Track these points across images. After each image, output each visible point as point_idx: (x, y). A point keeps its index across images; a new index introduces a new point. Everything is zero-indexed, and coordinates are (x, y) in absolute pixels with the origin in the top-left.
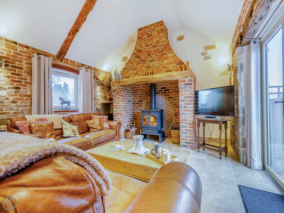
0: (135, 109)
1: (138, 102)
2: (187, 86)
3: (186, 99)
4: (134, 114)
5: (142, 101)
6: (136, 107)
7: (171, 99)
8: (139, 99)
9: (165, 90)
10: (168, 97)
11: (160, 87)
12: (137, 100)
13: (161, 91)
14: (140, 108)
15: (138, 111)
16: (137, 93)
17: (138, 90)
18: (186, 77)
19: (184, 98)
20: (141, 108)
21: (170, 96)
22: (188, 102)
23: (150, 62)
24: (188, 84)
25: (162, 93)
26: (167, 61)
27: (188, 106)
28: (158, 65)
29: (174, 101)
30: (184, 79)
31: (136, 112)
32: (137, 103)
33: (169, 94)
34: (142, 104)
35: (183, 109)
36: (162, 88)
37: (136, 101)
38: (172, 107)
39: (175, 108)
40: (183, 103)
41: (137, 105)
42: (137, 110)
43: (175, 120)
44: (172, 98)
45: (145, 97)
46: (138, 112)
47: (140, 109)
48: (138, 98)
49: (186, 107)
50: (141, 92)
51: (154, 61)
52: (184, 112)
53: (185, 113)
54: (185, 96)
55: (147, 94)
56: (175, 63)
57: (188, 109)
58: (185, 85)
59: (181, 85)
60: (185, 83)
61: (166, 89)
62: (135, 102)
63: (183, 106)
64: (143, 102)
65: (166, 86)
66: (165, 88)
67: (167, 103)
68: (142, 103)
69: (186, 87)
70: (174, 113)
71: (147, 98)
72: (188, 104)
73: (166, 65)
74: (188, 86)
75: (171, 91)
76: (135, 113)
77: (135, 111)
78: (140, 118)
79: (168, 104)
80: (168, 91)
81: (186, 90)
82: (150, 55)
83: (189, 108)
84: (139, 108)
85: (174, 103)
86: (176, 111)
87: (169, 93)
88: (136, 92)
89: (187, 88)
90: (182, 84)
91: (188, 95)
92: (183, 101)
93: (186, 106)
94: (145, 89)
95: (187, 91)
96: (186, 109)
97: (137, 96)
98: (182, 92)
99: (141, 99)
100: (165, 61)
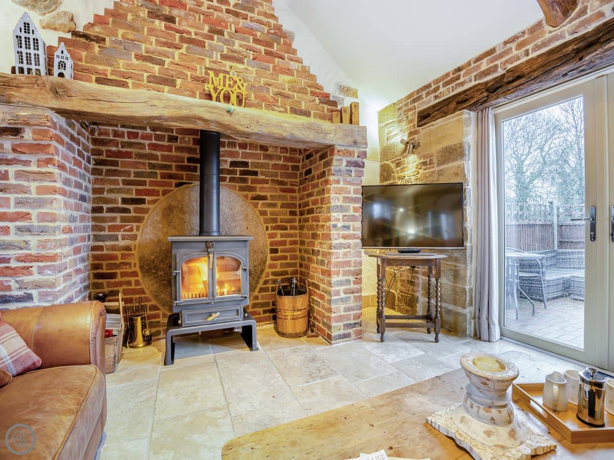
0: (107, 233)
1: (120, 205)
2: (353, 169)
3: (348, 204)
4: (95, 257)
5: (142, 201)
6: (110, 224)
7: (261, 202)
8: (128, 191)
9: (242, 173)
10: (250, 194)
11: (230, 160)
12: (119, 197)
13: (229, 172)
14: (131, 230)
15: (122, 243)
16: (119, 168)
17: (128, 155)
19: (344, 202)
20: (138, 229)
21: (258, 193)
22: (351, 213)
23: (224, 57)
24: (356, 165)
25: (232, 180)
26: (287, 78)
27: (351, 223)
28: (259, 82)
29: (269, 210)
30: (350, 149)
31: (113, 248)
32: (118, 208)
33: (254, 185)
34: (146, 216)
35: (341, 233)
36: (233, 164)
37: (114, 201)
38: (265, 226)
39: (273, 231)
40: (340, 215)
41: (114, 219)
42: (117, 239)
43: (271, 266)
44: (264, 198)
45: (161, 189)
46: (121, 247)
47: (135, 232)
48: (121, 186)
49: (348, 227)
50: (142, 166)
51: (240, 61)
52: (342, 241)
53: (345, 244)
54: (346, 195)
55: (171, 176)
56: (313, 93)
57: (351, 232)
58: (349, 163)
59: (339, 163)
60: (349, 159)
61: (250, 169)
62: (105, 206)
63: (340, 224)
64: (151, 206)
65: (250, 161)
66: (245, 164)
67: (247, 215)
68: (146, 211)
69: (351, 171)
70: (268, 244)
71: (170, 191)
72: (353, 219)
73: (287, 92)
75: (263, 177)
76: (105, 252)
77: (103, 241)
78: (130, 270)
79: (250, 217)
80: (254, 177)
81: (349, 179)
83: (354, 231)
84: (125, 231)
85: (269, 216)
86: (276, 239)
87: (253, 181)
88: (115, 164)
89: (353, 174)
90: (341, 160)
91: (352, 195)
92: (341, 209)
93: (347, 224)
94: (164, 158)
95: (351, 183)
96: (346, 232)
97: (120, 179)
98: (338, 182)
99: (136, 195)
100: (283, 78)
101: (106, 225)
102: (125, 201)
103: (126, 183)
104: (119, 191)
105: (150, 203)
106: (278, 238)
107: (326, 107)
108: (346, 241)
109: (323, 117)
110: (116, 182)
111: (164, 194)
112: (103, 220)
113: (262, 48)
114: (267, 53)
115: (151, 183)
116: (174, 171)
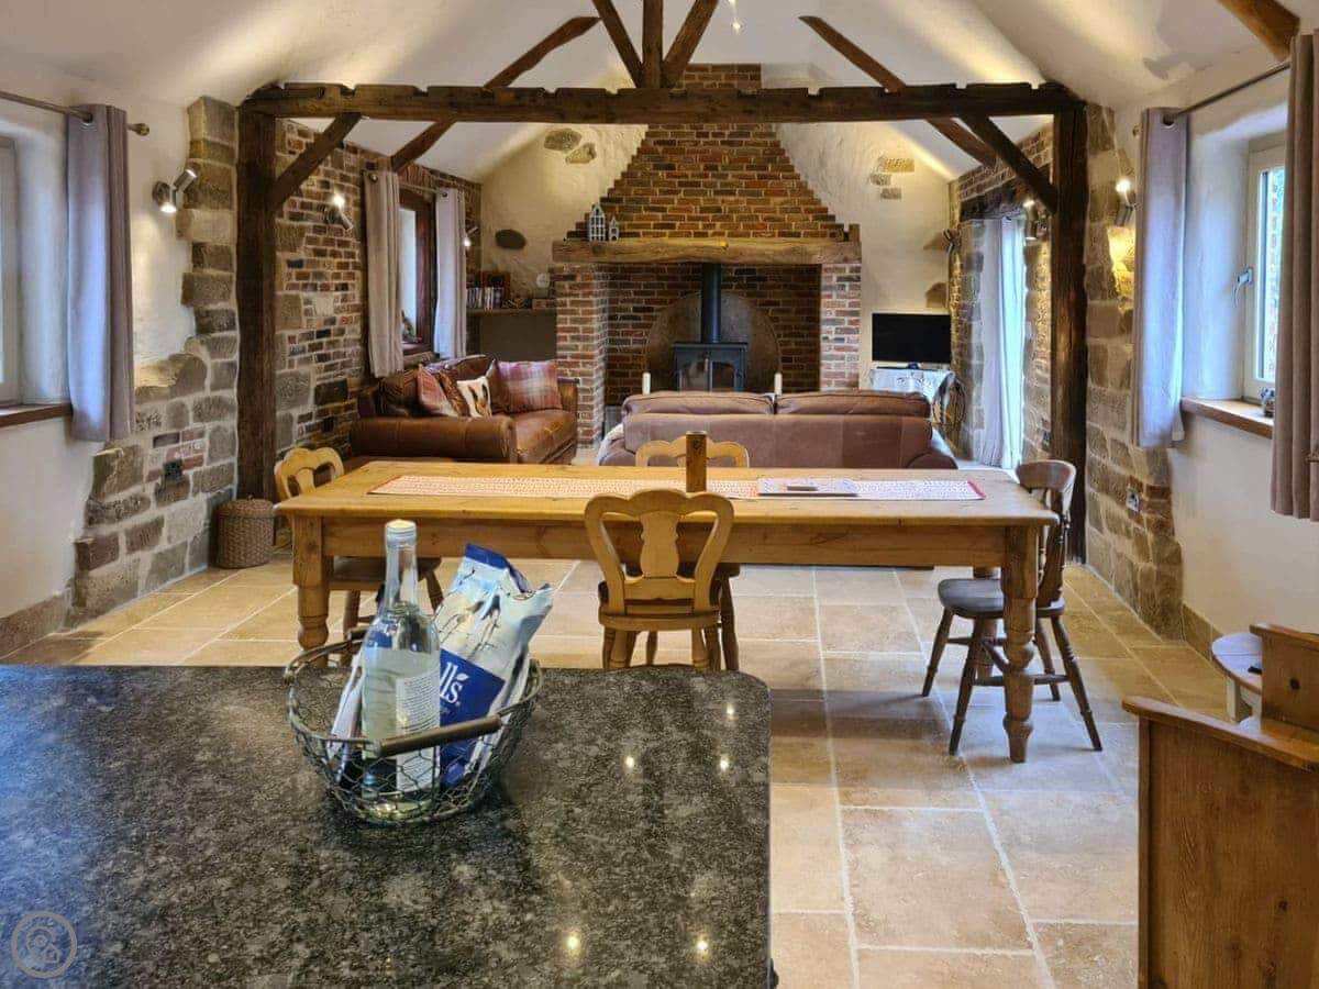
0: (620, 337)
2: (847, 284)
3: (843, 318)
8: (638, 301)
9: (749, 280)
11: (734, 268)
13: (735, 280)
18: (846, 260)
19: (837, 315)
20: (647, 334)
21: (768, 298)
22: (846, 325)
24: (849, 279)
26: (779, 199)
27: (845, 336)
28: (750, 210)
30: (840, 265)
33: (763, 291)
35: (833, 345)
36: (739, 272)
37: (627, 310)
40: (833, 328)
41: (626, 325)
42: (629, 343)
45: (668, 298)
46: (632, 349)
49: (842, 340)
52: (835, 353)
53: (838, 356)
54: (839, 309)
55: (676, 286)
56: (808, 211)
57: (845, 344)
58: (839, 279)
59: (829, 279)
60: (840, 275)
61: (757, 275)
63: (831, 337)
64: (659, 314)
66: (752, 271)
67: (755, 322)
68: (654, 318)
69: (844, 286)
70: (780, 353)
72: (848, 331)
73: (778, 215)
74: (850, 286)
76: (619, 354)
77: (618, 344)
81: (842, 293)
82: (716, 168)
83: (850, 344)
84: (636, 336)
85: (781, 323)
87: (762, 287)
91: (847, 308)
92: (833, 322)
93: (842, 337)
95: (845, 297)
96: (839, 344)
97: (632, 290)
98: (830, 296)
99: (646, 304)
100: (776, 201)
101: (620, 330)
102: (636, 309)
103: (636, 293)
104: (632, 301)
105: (659, 310)
107: (820, 223)
108: (839, 353)
109: (814, 235)
110: (628, 293)
111: (671, 303)
112: (618, 326)
113: (755, 173)
114: (760, 177)
115: (660, 294)
116: (680, 281)
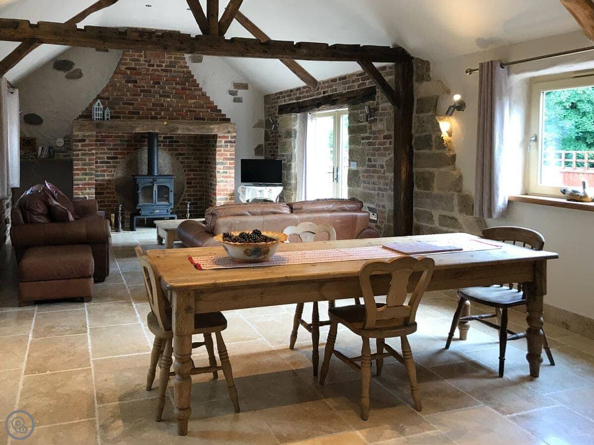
0: (100, 173)
5: (117, 158)
6: (102, 169)
7: (181, 157)
8: (110, 153)
9: (170, 142)
10: (175, 152)
11: (163, 136)
12: (106, 156)
13: (163, 142)
14: (111, 172)
15: (107, 178)
16: (106, 143)
18: (229, 132)
19: (224, 160)
20: (114, 171)
21: (180, 152)
22: (228, 166)
23: (161, 96)
24: (231, 142)
25: (164, 146)
27: (228, 171)
29: (186, 161)
31: (103, 180)
32: (105, 161)
33: (177, 148)
34: (119, 165)
36: (165, 138)
37: (103, 158)
38: (184, 169)
40: (222, 167)
41: (103, 167)
42: (104, 176)
43: (187, 191)
44: (183, 154)
45: (126, 151)
47: (113, 173)
48: (106, 151)
50: (116, 141)
51: (169, 96)
55: (131, 145)
57: (228, 174)
58: (226, 142)
60: (226, 140)
61: (174, 139)
62: (99, 161)
64: (121, 160)
65: (174, 136)
66: (172, 137)
67: (173, 164)
69: (228, 145)
71: (131, 153)
72: (229, 168)
73: (193, 109)
74: (230, 145)
75: (183, 143)
77: (99, 177)
78: (111, 191)
79: (175, 165)
80: (177, 144)
81: (226, 149)
85: (186, 164)
86: (190, 177)
87: (177, 146)
88: (104, 141)
89: (229, 147)
90: (222, 140)
91: (229, 157)
92: (222, 163)
95: (228, 151)
96: (226, 175)
97: (106, 148)
99: (114, 155)
100: (191, 102)
102: (108, 158)
103: (108, 149)
104: (106, 153)
105: (120, 158)
106: (192, 176)
107: (214, 113)
109: (212, 119)
111: (127, 154)
115: (122, 149)
